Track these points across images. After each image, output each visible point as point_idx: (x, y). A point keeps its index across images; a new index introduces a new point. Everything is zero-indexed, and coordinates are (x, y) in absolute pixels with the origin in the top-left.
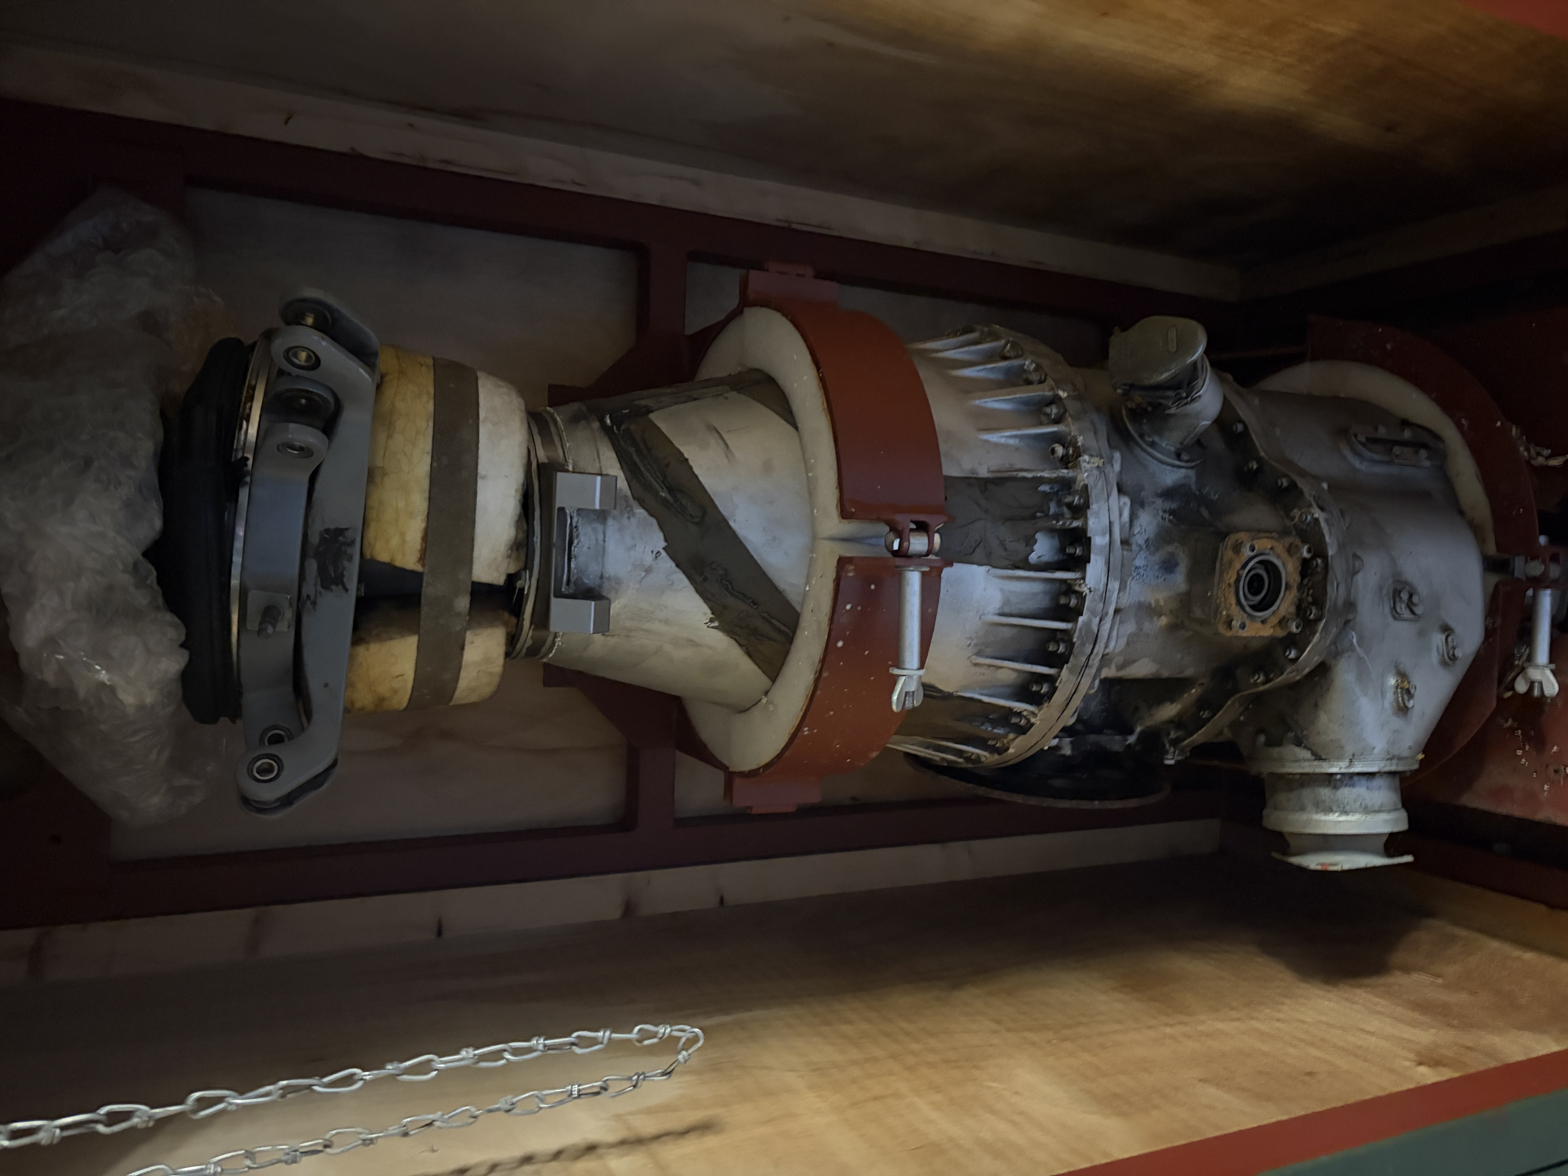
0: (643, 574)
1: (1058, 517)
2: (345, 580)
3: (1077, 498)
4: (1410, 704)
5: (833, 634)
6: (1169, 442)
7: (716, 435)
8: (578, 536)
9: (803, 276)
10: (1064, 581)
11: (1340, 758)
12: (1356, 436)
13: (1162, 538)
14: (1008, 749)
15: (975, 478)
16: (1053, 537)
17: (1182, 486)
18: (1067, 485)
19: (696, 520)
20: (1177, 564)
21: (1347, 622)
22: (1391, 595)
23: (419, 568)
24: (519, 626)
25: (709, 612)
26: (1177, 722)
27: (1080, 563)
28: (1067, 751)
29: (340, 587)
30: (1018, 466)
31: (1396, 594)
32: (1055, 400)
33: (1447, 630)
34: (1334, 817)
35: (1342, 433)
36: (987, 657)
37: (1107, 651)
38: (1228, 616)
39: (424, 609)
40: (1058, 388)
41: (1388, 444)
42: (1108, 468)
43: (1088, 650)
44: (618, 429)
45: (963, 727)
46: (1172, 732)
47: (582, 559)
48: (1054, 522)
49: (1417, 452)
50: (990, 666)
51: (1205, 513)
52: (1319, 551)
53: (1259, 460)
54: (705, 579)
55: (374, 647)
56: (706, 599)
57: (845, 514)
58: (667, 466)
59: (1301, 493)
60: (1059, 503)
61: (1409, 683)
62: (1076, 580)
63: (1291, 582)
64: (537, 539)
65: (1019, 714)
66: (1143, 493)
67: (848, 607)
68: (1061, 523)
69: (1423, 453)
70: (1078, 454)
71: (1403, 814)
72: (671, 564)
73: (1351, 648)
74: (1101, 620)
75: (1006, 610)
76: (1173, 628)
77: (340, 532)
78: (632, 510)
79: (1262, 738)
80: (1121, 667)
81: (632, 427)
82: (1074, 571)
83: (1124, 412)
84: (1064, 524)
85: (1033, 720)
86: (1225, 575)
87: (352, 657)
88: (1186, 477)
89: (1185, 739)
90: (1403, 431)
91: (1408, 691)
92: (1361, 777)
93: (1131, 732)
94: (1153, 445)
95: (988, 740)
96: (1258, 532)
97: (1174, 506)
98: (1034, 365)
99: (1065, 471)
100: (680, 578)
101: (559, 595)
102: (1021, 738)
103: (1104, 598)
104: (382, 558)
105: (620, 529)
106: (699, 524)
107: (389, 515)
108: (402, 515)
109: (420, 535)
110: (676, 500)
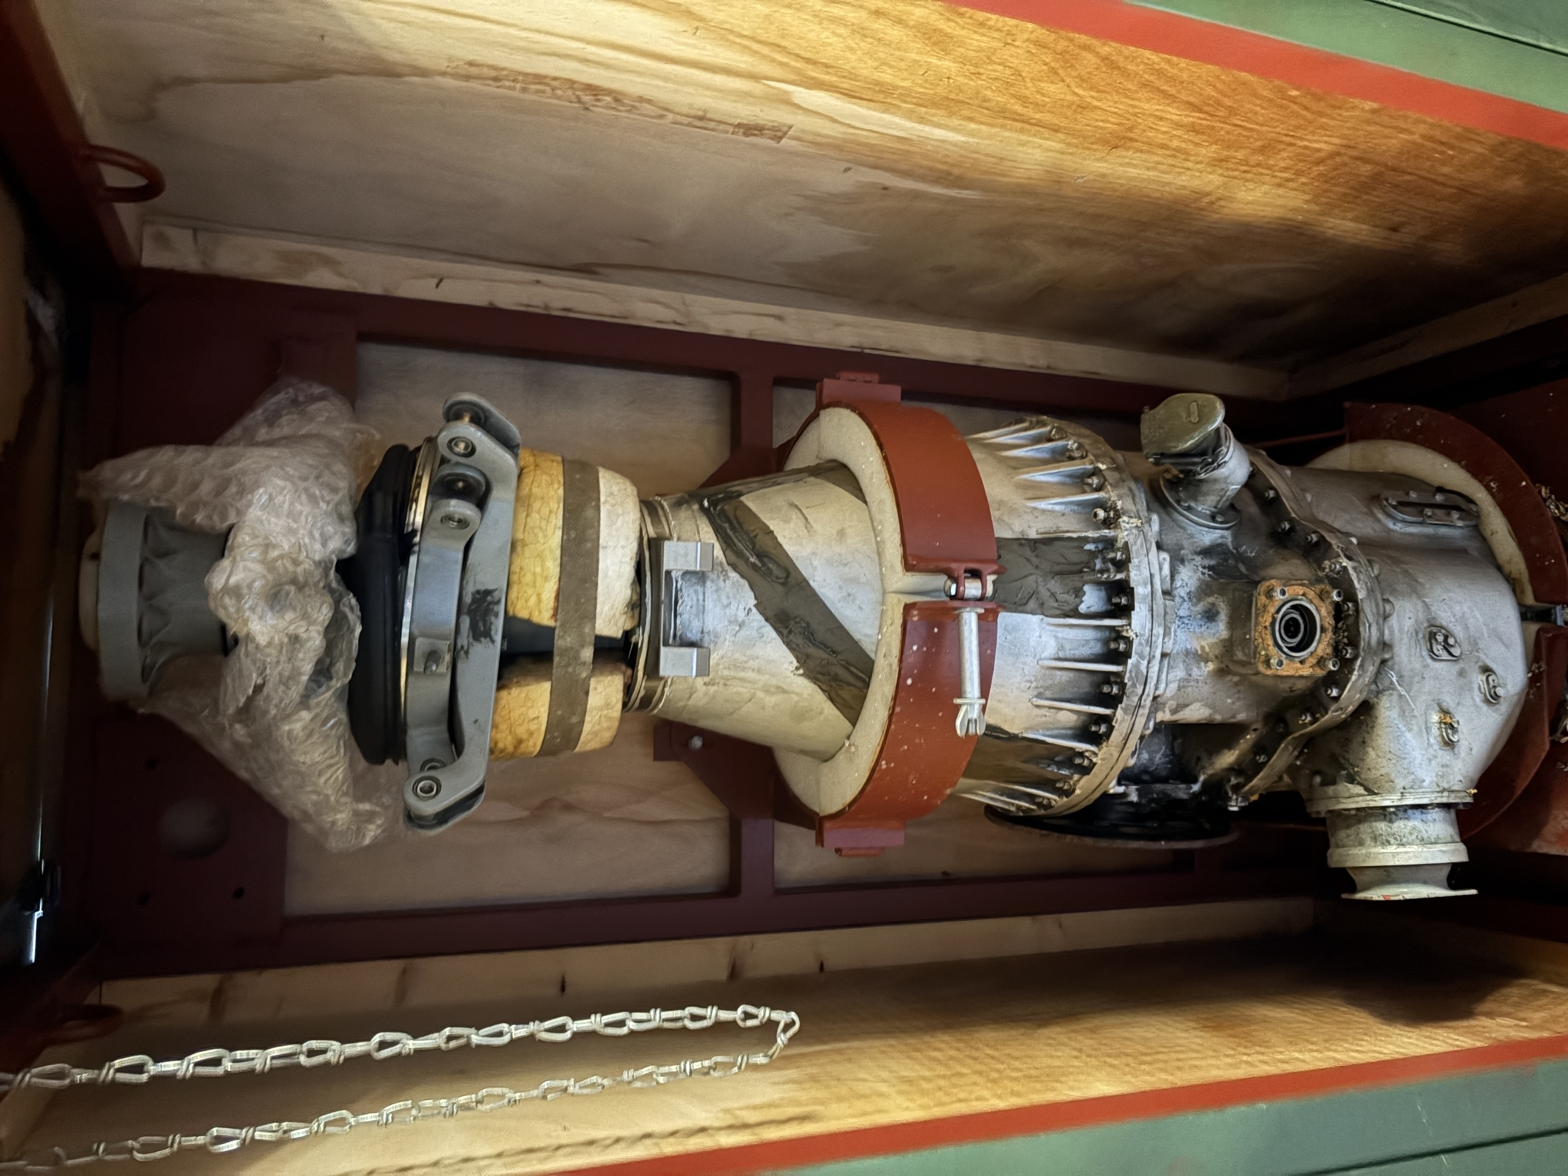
0: (737, 628)
1: (1102, 571)
2: (493, 633)
3: (1119, 554)
4: (1455, 738)
5: (903, 672)
6: (1205, 506)
7: (797, 511)
8: (682, 597)
9: (870, 382)
10: (1112, 628)
11: (1391, 791)
12: (1387, 500)
13: (1203, 591)
14: (1074, 790)
15: (1027, 539)
16: (1100, 590)
17: (1218, 545)
18: (1110, 543)
19: (781, 581)
20: (1218, 613)
21: (1384, 662)
22: (1427, 637)
23: (551, 623)
24: (634, 677)
25: (795, 661)
26: (1236, 769)
27: (1125, 611)
28: (1134, 797)
29: (488, 639)
30: (1065, 529)
31: (1432, 636)
32: (1096, 472)
33: (1487, 670)
34: (1392, 849)
35: (1375, 499)
36: (1047, 699)
37: (1158, 693)
38: (1267, 655)
39: (556, 659)
40: (1098, 461)
41: (1419, 507)
42: (1146, 527)
43: (1140, 691)
44: (715, 509)
45: (1031, 768)
46: (1233, 779)
47: (686, 616)
48: (1099, 575)
49: (1449, 514)
50: (1050, 708)
51: (1243, 568)
52: (1350, 595)
53: (1291, 521)
54: (790, 632)
55: (515, 691)
56: (792, 649)
57: (908, 567)
58: (756, 536)
59: (1330, 545)
60: (1105, 560)
61: (1451, 718)
62: (1122, 626)
63: (1326, 625)
64: (648, 600)
65: (1081, 754)
66: (1183, 552)
67: (915, 648)
68: (1105, 576)
69: (1455, 515)
70: (1118, 515)
71: (1462, 847)
72: (761, 619)
73: (1391, 687)
74: (1149, 663)
75: (1061, 655)
76: (1221, 672)
77: (488, 592)
78: (727, 574)
79: (1318, 779)
80: (1174, 712)
81: (726, 507)
82: (1121, 618)
83: (1162, 483)
84: (1109, 576)
85: (1094, 760)
86: (1260, 619)
87: (497, 700)
88: (1222, 537)
89: (1244, 785)
90: (1434, 495)
91: (1452, 727)
92: (1415, 811)
93: (1195, 781)
94: (1189, 509)
95: (1056, 781)
96: (1288, 579)
97: (1212, 562)
98: (1076, 445)
99: (1107, 531)
100: (770, 632)
101: (666, 644)
102: (1086, 778)
103: (1150, 643)
104: (523, 614)
105: (717, 591)
106: (783, 584)
107: (528, 578)
108: (539, 579)
109: (553, 595)
110: (764, 564)
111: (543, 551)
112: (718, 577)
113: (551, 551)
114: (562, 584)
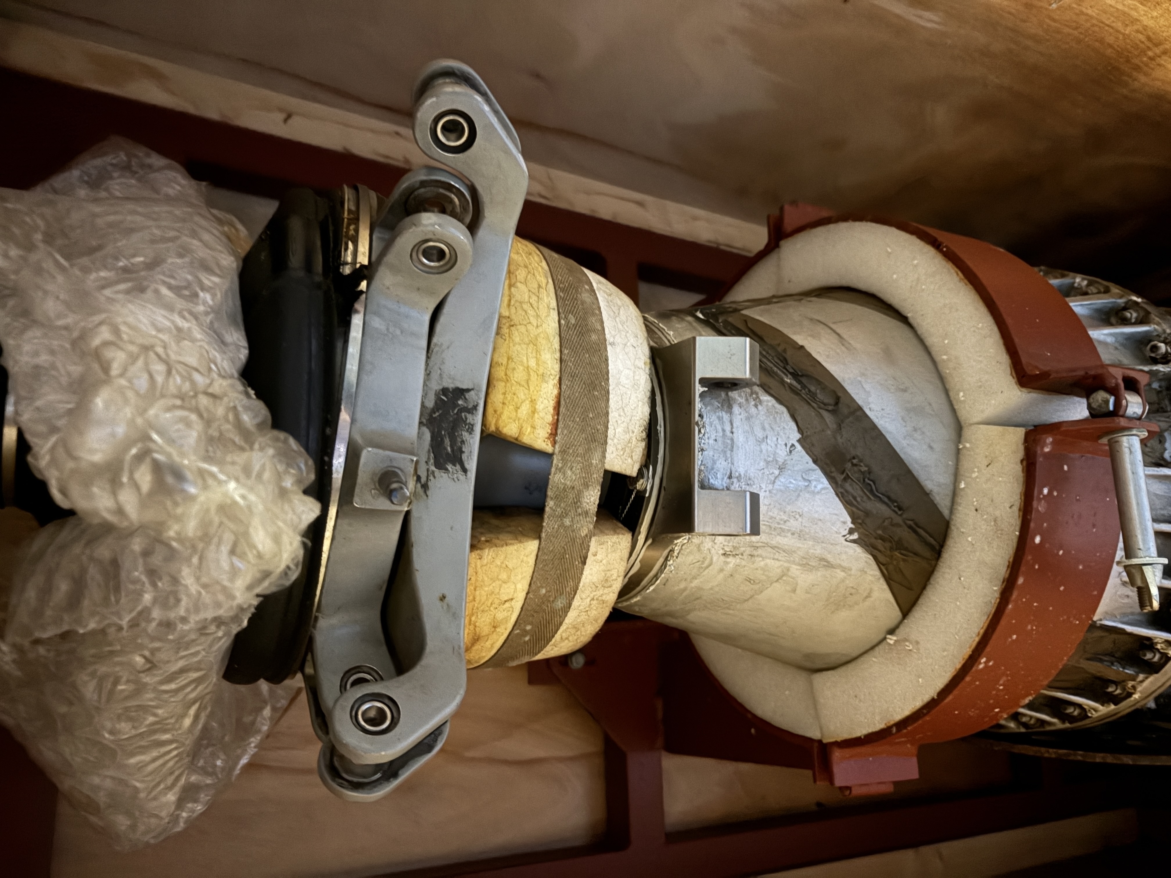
0: (777, 472)
2: (464, 457)
5: (1031, 525)
7: (822, 326)
14: (1129, 695)
19: (829, 408)
23: (547, 446)
25: (849, 520)
29: (458, 467)
32: (1129, 306)
40: (1129, 295)
44: (716, 321)
54: (846, 478)
56: (846, 503)
57: (1025, 381)
58: (784, 351)
65: (1156, 646)
67: (1045, 491)
72: (807, 458)
77: (460, 392)
78: (758, 397)
85: (1169, 653)
87: (467, 565)
95: (1107, 685)
98: (1085, 282)
99: (1168, 368)
102: (1152, 678)
104: (510, 430)
105: (748, 418)
106: (834, 412)
107: (519, 375)
108: (534, 377)
109: (552, 403)
113: (548, 338)
114: (564, 387)
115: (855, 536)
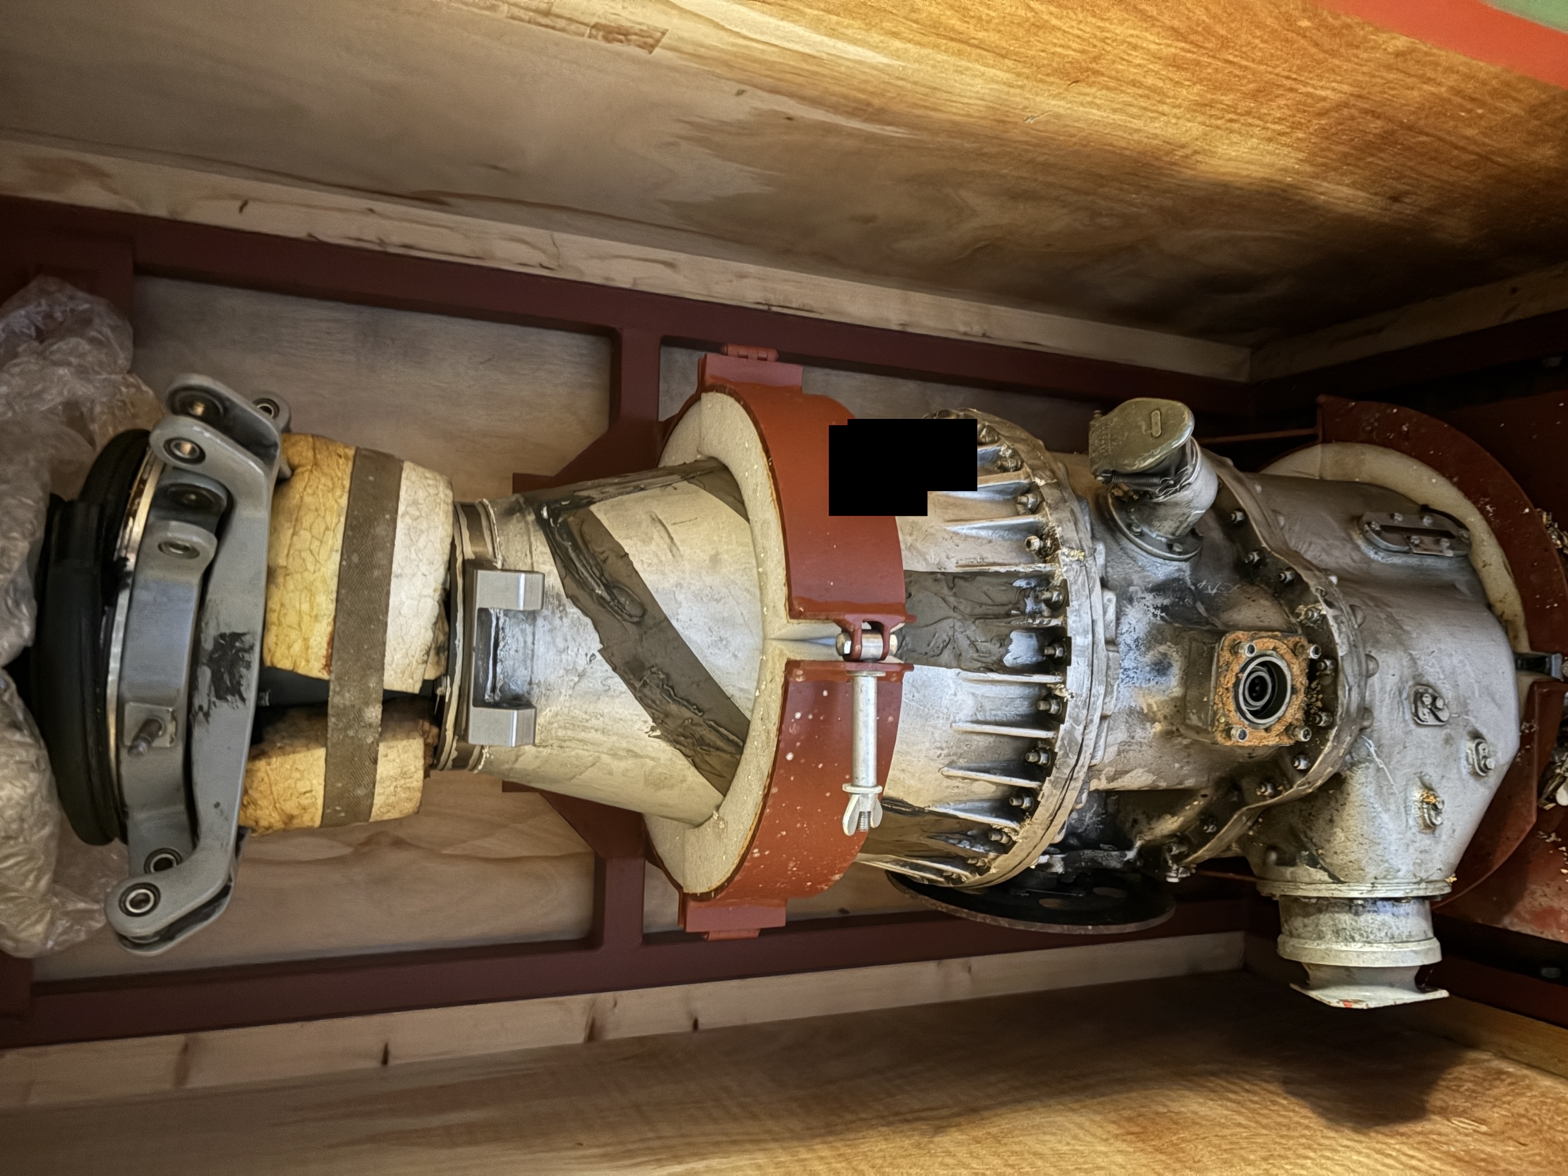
0: (576, 679)
1: (1033, 615)
2: (243, 689)
3: (1055, 594)
4: (1437, 822)
5: (782, 745)
6: (1160, 532)
7: (660, 527)
8: (504, 638)
9: (765, 359)
10: (1043, 685)
11: (1360, 880)
12: (1369, 524)
13: (1154, 637)
14: (989, 869)
15: (943, 574)
16: (1031, 637)
17: (1177, 580)
18: (1045, 580)
19: (635, 620)
20: (1170, 665)
21: (1362, 730)
22: (1412, 699)
23: (325, 676)
24: (441, 737)
25: (650, 720)
26: (1179, 837)
27: (1059, 665)
28: (1059, 869)
29: (237, 697)
30: (991, 560)
31: (1418, 698)
32: (1031, 488)
33: (1476, 736)
34: (1355, 947)
35: (1355, 520)
36: (961, 768)
37: (1094, 762)
38: (1227, 724)
39: (332, 720)
40: (1035, 475)
41: (1405, 533)
42: (1090, 561)
43: (1073, 762)
44: (555, 522)
45: (938, 844)
46: (1174, 849)
47: (509, 663)
48: (1030, 621)
49: (1437, 542)
50: (964, 778)
51: (1201, 609)
52: (1328, 651)
53: (1261, 551)
54: (645, 684)
55: (276, 761)
56: (646, 706)
57: (793, 614)
58: (605, 561)
59: (1306, 587)
60: (1037, 600)
61: (1435, 797)
62: (1056, 684)
63: (1298, 685)
64: (459, 643)
65: (1000, 831)
66: (1131, 589)
67: (798, 715)
68: (1037, 622)
69: (1445, 543)
70: (1056, 546)
71: (1435, 944)
72: (607, 667)
73: (1368, 759)
74: (1085, 729)
75: (980, 717)
76: (1168, 735)
77: (237, 636)
78: (564, 609)
79: (1273, 856)
80: (1112, 779)
81: (571, 519)
82: (1054, 674)
83: (1110, 501)
84: (1041, 623)
85: (1014, 838)
86: (1222, 679)
87: (249, 773)
88: (1179, 570)
89: (1188, 855)
90: (1422, 518)
91: (1435, 807)
92: (1385, 903)
93: (1130, 847)
94: (1141, 535)
95: (967, 859)
96: (1257, 630)
97: (1166, 602)
98: (1010, 451)
99: (1042, 565)
100: (618, 683)
101: (480, 703)
102: (1003, 857)
103: (1088, 705)
104: (284, 664)
105: (551, 631)
106: (638, 624)
107: (291, 618)
108: (306, 619)
109: (325, 639)
110: (614, 598)
111: (312, 583)
112: (553, 612)
113: (324, 581)
114: (338, 624)
115: (658, 733)
